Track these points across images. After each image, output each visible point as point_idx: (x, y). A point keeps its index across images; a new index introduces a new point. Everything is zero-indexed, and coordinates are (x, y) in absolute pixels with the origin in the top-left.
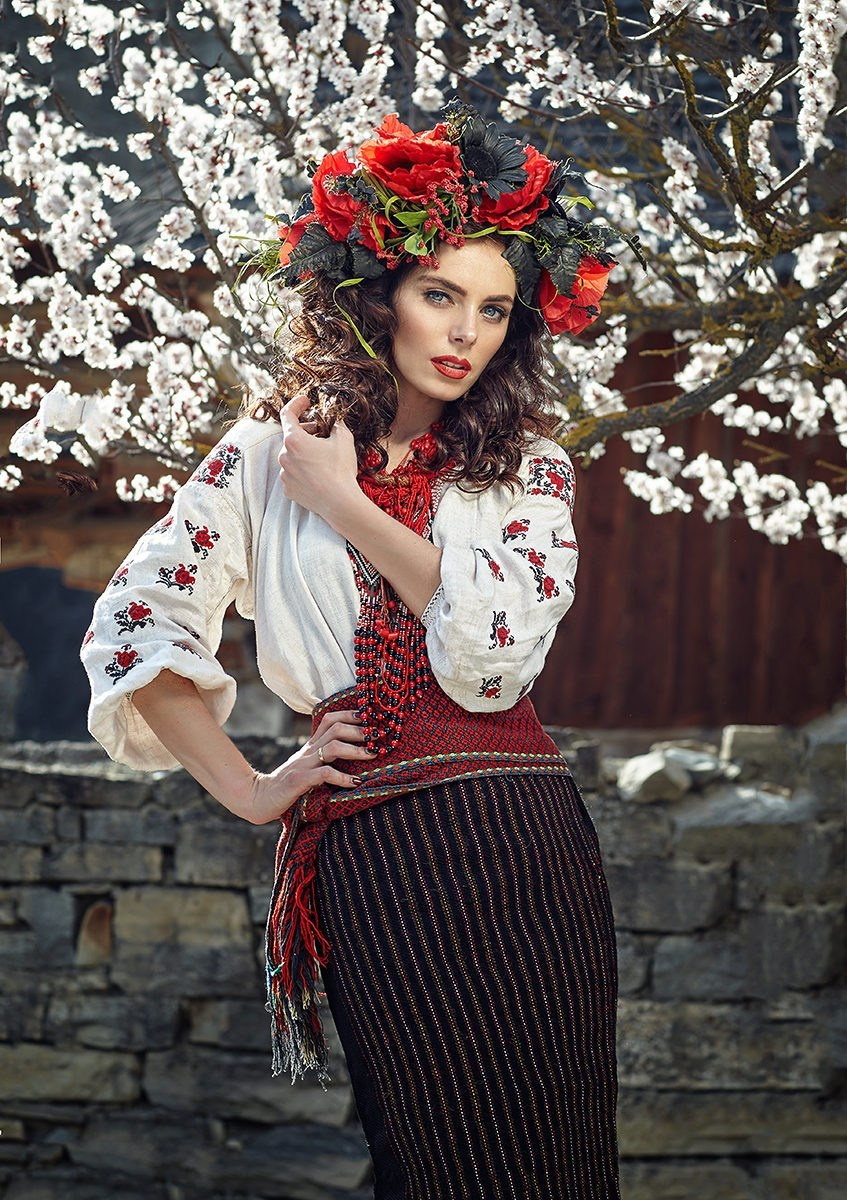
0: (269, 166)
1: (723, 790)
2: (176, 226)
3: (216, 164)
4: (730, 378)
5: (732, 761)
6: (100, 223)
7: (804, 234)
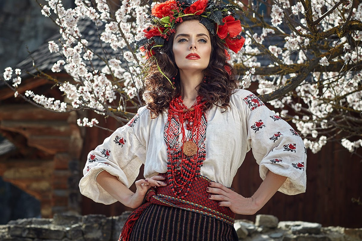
0: (140, 12)
1: (257, 235)
2: (113, 27)
3: (128, 7)
4: (291, 85)
5: (259, 226)
6: (76, 32)
7: (326, 34)
